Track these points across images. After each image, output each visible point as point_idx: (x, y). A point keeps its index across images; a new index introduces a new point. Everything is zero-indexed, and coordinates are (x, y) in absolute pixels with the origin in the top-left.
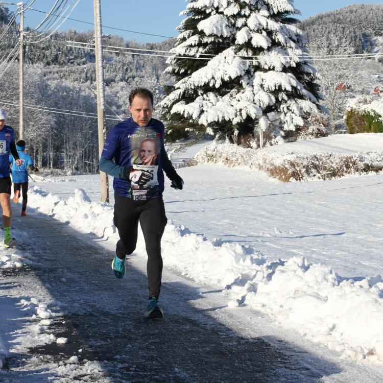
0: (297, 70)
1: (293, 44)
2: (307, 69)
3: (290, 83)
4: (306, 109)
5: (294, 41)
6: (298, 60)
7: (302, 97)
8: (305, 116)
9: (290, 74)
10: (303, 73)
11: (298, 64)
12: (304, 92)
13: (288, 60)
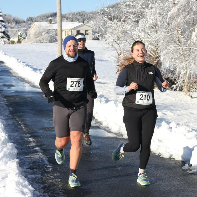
0: (4, 33)
1: (3, 27)
2: (6, 32)
3: (1, 35)
4: (5, 40)
5: (3, 26)
6: (4, 30)
7: (5, 38)
8: (5, 42)
9: (2, 33)
10: (5, 33)
11: (4, 31)
12: (5, 37)
13: (2, 30)
